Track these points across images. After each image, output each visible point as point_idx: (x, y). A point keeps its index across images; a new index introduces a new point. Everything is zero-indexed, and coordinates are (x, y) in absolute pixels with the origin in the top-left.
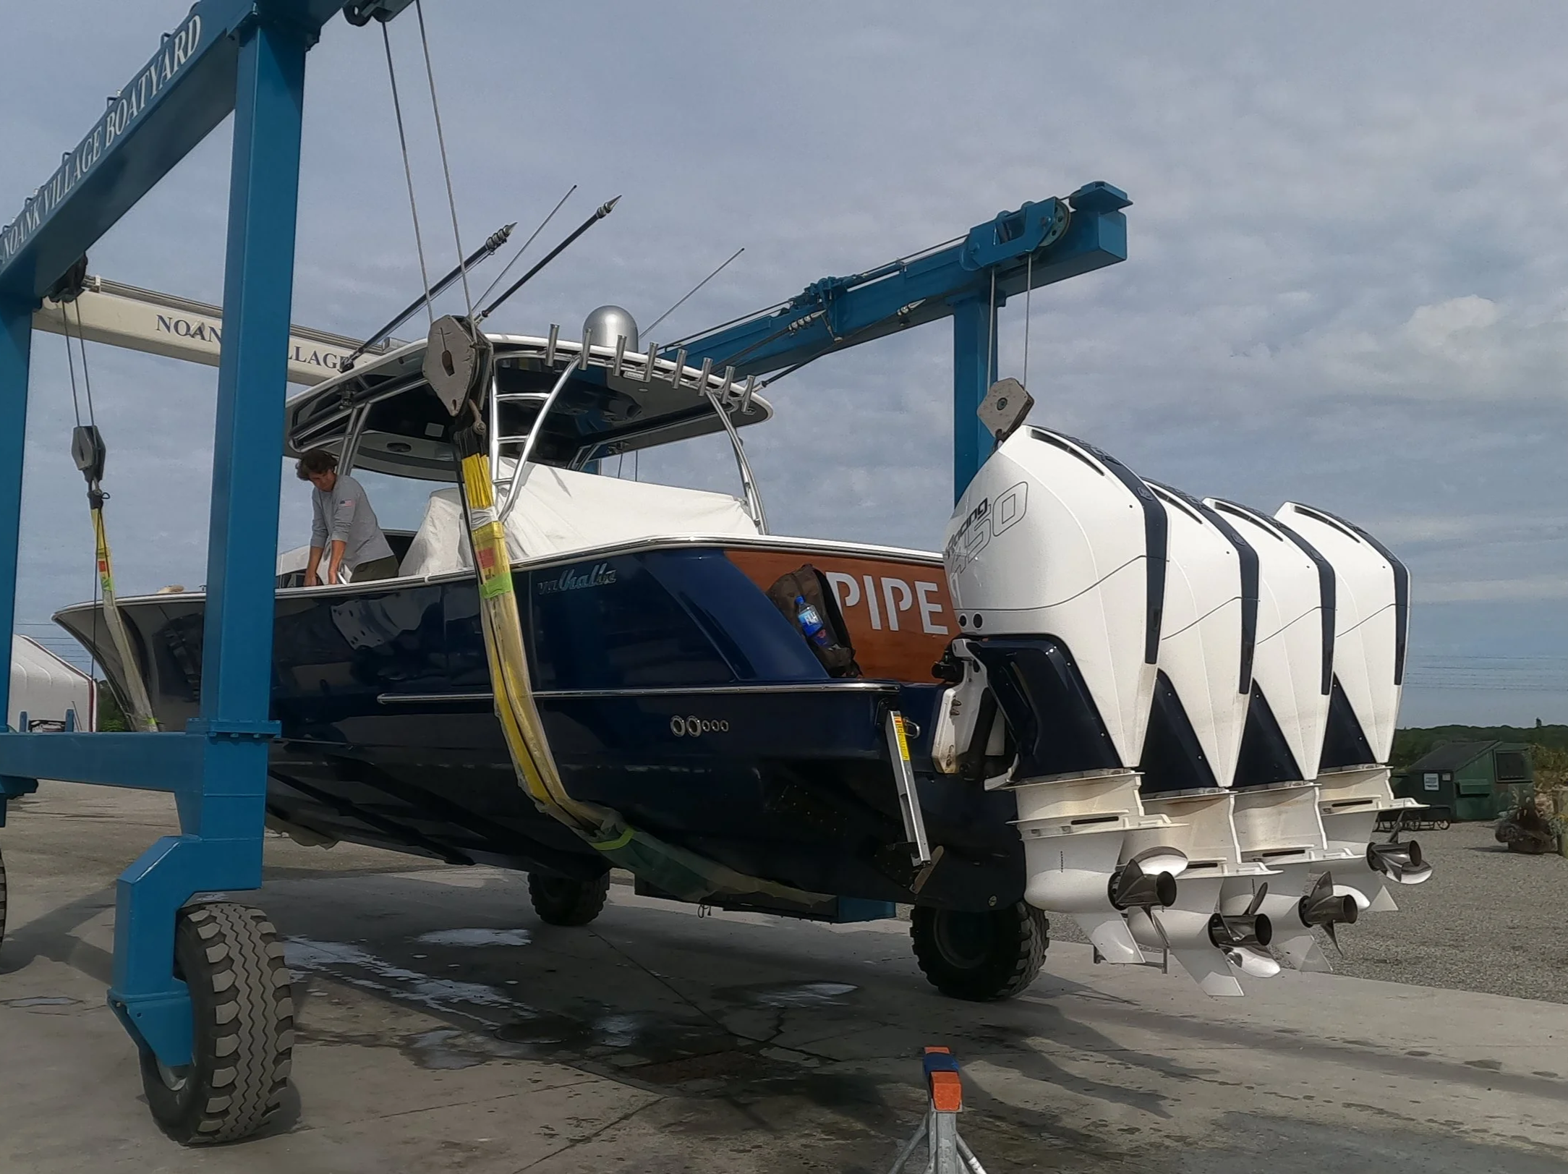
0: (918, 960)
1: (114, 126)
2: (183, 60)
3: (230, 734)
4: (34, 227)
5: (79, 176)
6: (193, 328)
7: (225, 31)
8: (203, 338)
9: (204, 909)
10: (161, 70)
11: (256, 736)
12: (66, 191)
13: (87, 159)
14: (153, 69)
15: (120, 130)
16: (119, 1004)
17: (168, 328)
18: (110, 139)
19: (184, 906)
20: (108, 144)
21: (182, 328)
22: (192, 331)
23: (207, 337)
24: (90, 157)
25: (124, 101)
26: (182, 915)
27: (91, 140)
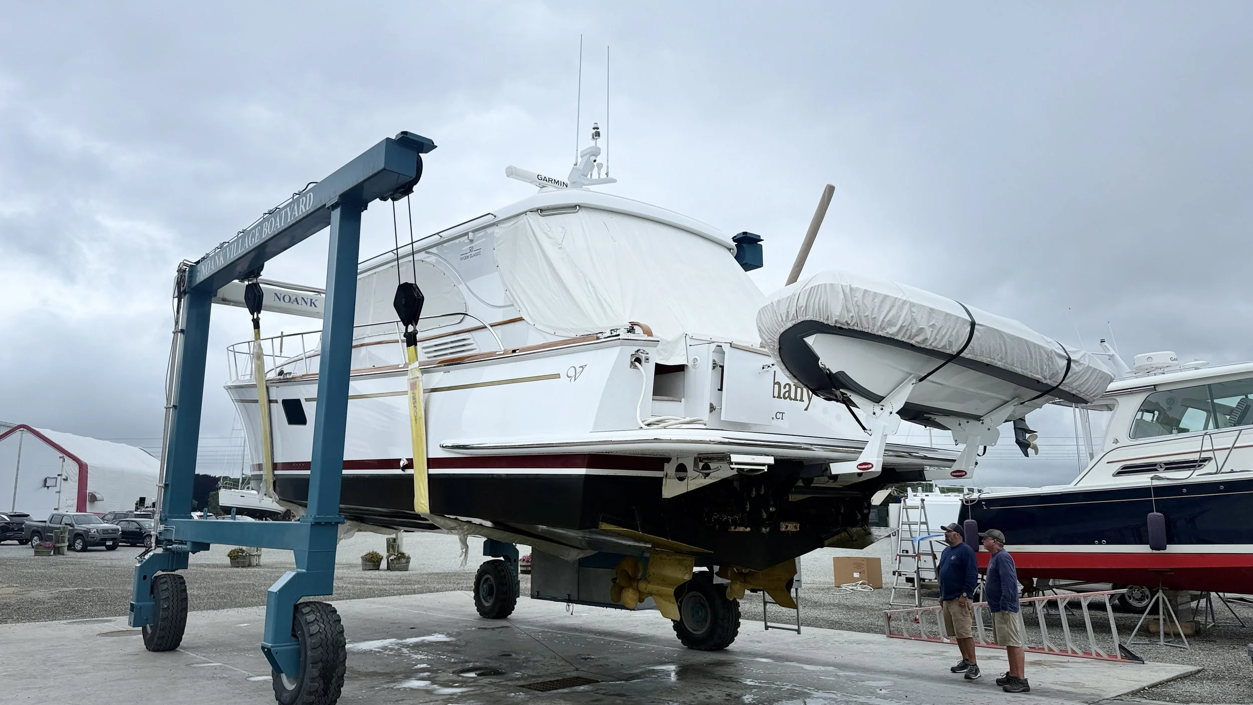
0: (676, 633)
1: (267, 228)
2: (304, 211)
3: (321, 522)
4: (220, 265)
5: (247, 247)
6: (293, 298)
7: (325, 205)
8: (298, 303)
9: (309, 606)
10: (292, 210)
11: (333, 523)
12: (239, 252)
13: (251, 240)
14: (288, 209)
15: (270, 232)
16: (266, 650)
17: (280, 299)
18: (265, 235)
19: (298, 603)
20: (263, 237)
21: (287, 299)
22: (292, 300)
23: (300, 303)
24: (253, 239)
25: (273, 219)
26: (296, 607)
27: (254, 231)
